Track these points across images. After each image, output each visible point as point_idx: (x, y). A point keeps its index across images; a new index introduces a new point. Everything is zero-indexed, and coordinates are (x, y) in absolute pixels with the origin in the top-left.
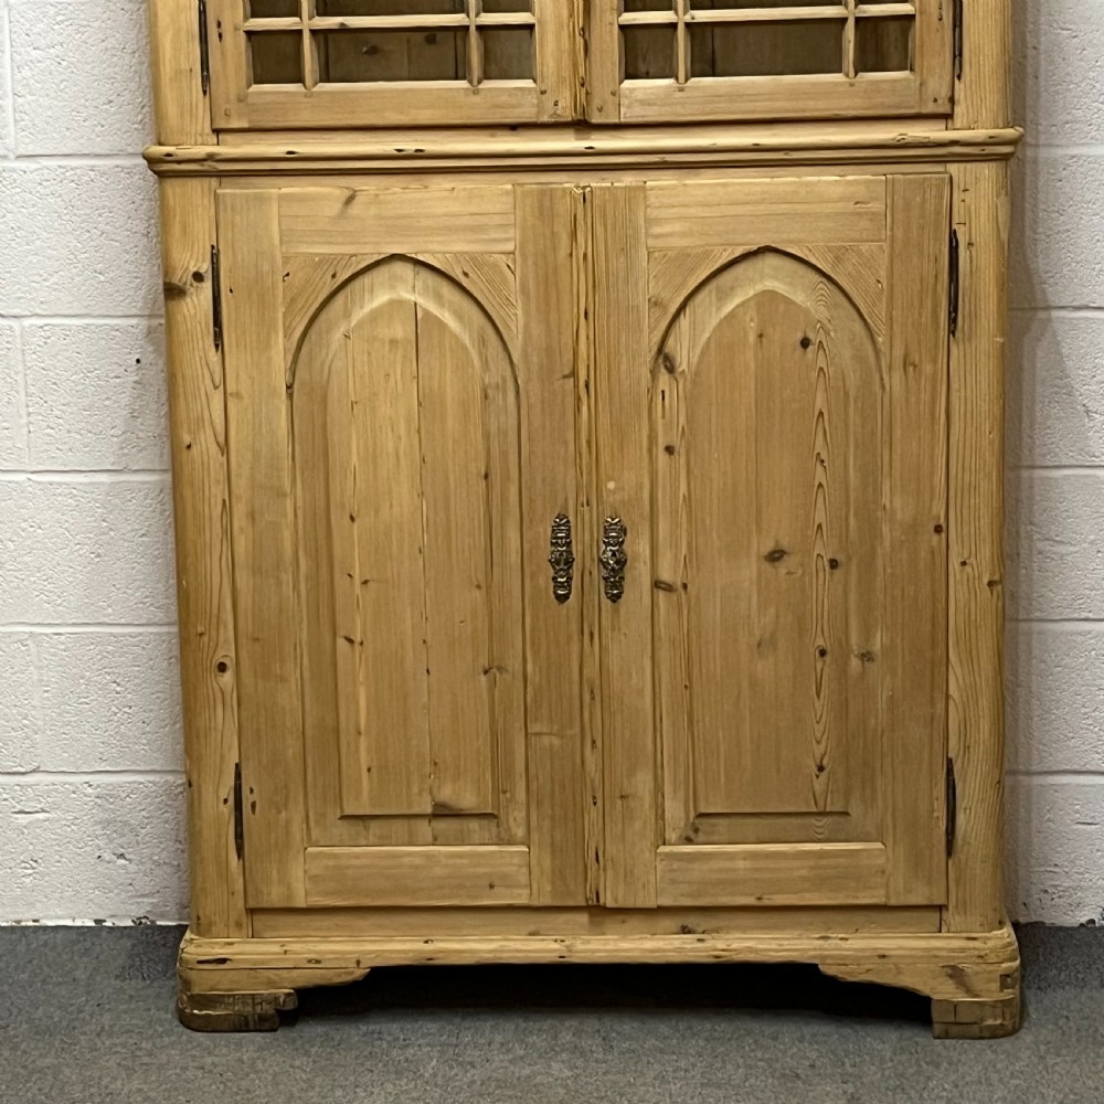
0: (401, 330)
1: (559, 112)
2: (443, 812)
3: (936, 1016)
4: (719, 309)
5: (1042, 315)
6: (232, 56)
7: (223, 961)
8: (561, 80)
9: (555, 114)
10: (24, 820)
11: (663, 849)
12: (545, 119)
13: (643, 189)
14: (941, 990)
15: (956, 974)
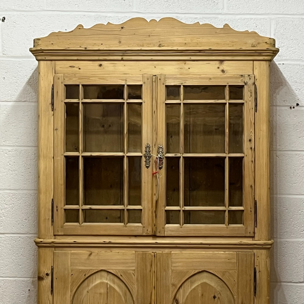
0: (103, 290)
1: (148, 232)
4: (191, 287)
5: (279, 284)
6: (60, 215)
8: (149, 225)
9: (147, 233)
12: (144, 234)
13: (170, 254)
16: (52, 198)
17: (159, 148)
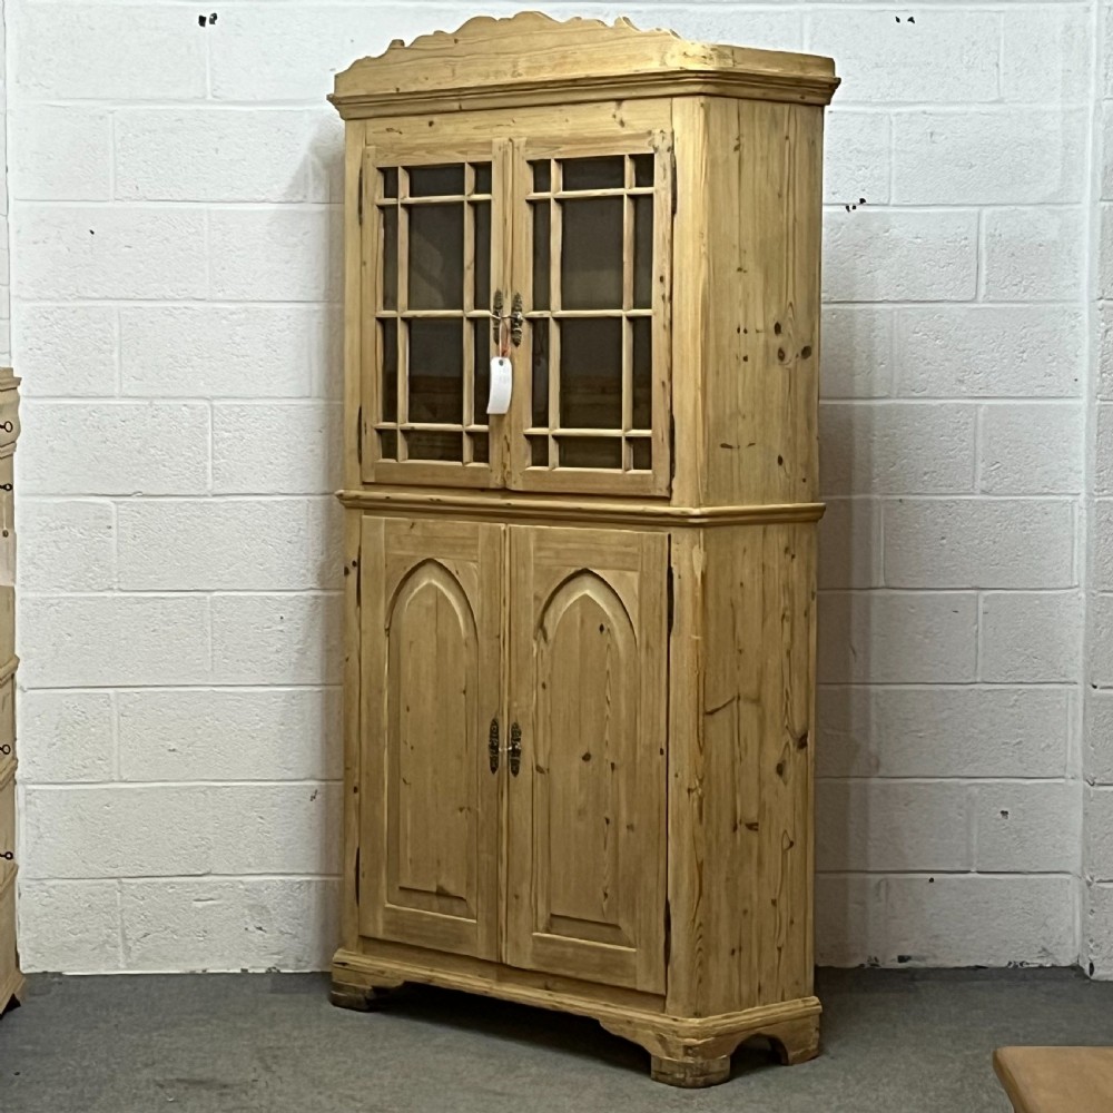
2: (442, 892)
11: (534, 933)
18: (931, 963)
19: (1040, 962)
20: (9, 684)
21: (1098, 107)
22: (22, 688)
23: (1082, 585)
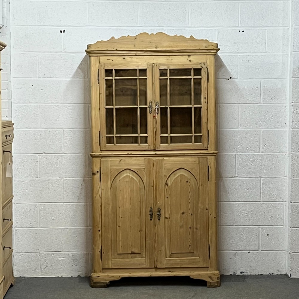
0: (128, 180)
2: (133, 253)
3: (208, 284)
4: (175, 177)
5: (221, 178)
6: (104, 140)
7: (98, 277)
8: (152, 144)
10: (60, 259)
11: (166, 258)
12: (150, 149)
13: (164, 159)
14: (208, 280)
15: (210, 277)
16: (99, 131)
17: (156, 103)
18: (249, 274)
19: (277, 273)
20: (11, 202)
21: (291, 54)
22: (14, 203)
23: (287, 176)
